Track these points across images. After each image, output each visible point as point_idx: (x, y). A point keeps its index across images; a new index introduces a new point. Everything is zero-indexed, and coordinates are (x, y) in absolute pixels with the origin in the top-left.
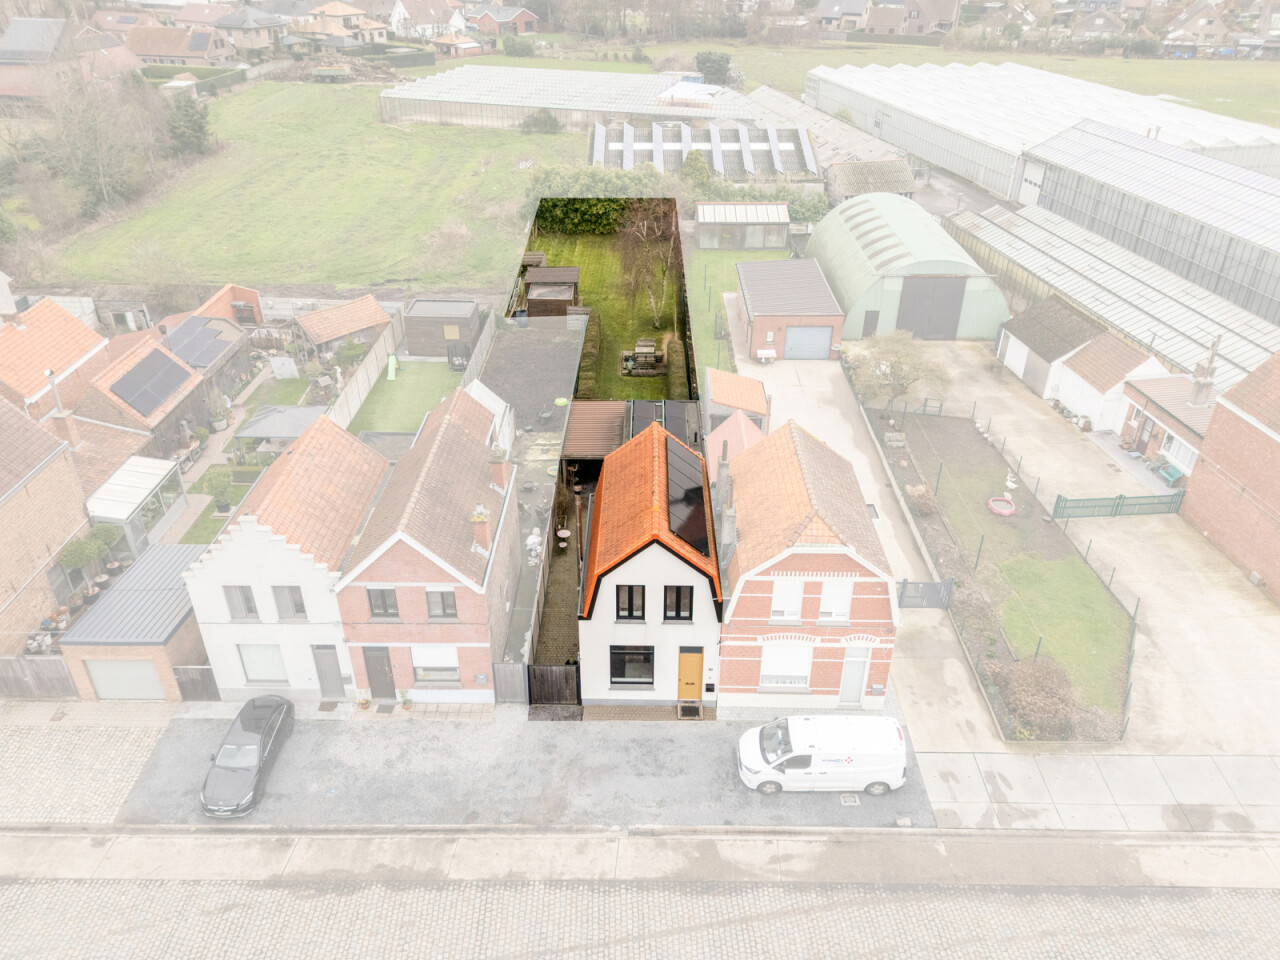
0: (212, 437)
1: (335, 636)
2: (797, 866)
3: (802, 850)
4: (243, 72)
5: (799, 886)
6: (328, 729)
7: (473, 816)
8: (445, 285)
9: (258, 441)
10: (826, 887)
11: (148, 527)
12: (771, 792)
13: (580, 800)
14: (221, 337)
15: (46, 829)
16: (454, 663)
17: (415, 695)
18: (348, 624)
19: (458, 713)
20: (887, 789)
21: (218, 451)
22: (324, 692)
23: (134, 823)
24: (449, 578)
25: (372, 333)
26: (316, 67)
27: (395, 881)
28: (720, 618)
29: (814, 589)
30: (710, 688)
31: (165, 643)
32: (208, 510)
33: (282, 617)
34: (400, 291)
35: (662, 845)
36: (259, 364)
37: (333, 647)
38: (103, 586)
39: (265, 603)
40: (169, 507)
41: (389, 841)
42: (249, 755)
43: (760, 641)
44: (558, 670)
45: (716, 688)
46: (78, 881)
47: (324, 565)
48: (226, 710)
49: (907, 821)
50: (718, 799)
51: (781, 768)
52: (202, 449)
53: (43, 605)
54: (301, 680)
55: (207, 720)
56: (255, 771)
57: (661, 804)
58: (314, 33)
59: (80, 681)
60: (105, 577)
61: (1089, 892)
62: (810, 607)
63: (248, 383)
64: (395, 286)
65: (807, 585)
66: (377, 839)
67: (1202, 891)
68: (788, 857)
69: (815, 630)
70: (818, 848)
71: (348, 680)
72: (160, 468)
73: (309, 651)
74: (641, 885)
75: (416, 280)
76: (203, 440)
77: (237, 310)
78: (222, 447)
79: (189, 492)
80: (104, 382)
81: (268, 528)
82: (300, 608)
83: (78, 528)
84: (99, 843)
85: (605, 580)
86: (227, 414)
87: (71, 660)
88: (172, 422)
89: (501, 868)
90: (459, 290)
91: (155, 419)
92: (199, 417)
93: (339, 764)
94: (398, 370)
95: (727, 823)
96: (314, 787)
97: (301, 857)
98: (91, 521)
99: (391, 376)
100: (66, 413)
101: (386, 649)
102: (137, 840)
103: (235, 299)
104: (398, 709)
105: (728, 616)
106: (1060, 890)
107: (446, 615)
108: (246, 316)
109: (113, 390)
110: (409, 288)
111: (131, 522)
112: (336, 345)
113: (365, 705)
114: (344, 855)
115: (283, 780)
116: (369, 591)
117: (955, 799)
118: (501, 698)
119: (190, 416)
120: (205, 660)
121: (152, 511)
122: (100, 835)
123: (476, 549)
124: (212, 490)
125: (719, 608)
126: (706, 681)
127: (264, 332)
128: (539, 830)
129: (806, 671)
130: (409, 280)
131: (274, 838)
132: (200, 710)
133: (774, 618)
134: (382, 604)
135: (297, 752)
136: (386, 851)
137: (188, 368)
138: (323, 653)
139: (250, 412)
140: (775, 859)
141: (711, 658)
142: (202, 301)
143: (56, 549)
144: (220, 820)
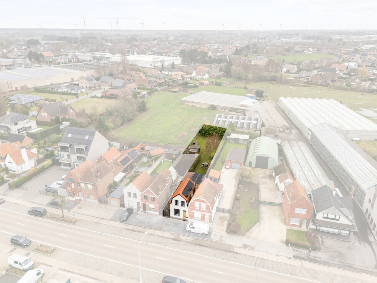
0: (132, 170)
1: (140, 201)
2: (188, 240)
3: (190, 239)
4: (157, 89)
5: (187, 242)
6: (137, 214)
7: (151, 227)
8: (178, 146)
9: (138, 172)
10: (191, 243)
11: (121, 183)
12: (190, 232)
13: (165, 228)
14: (137, 154)
15: (102, 218)
16: (154, 208)
17: (149, 211)
18: (142, 199)
19: (154, 215)
20: (205, 235)
21: (132, 173)
22: (138, 209)
23: (112, 220)
24: (154, 195)
25: (161, 155)
26: (172, 89)
27: (140, 232)
28: (188, 207)
29: (200, 204)
30: (187, 217)
31: (120, 198)
32: (129, 182)
33: (134, 197)
34: (170, 146)
35: (173, 235)
36: (142, 158)
37: (139, 203)
38: (113, 190)
39: (132, 195)
40: (124, 180)
41: (140, 228)
42: (127, 214)
43: (194, 211)
44: (167, 211)
45: (188, 217)
46: (105, 224)
47: (139, 191)
48: (125, 209)
49: (206, 239)
50: (183, 231)
51: (191, 228)
52: (130, 172)
53: (106, 192)
54: (135, 207)
55: (123, 210)
56: (126, 217)
57: (175, 230)
58: (174, 78)
59: (109, 202)
60: (114, 189)
61: (225, 251)
62: (200, 207)
63: (140, 161)
64: (169, 145)
65: (199, 204)
66: (139, 227)
67: (240, 254)
68: (188, 239)
69: (201, 211)
70: (192, 239)
71: (141, 207)
72: (124, 174)
73: (136, 203)
74: (168, 238)
75: (173, 144)
76: (131, 170)
77: (141, 148)
78: (133, 172)
79: (127, 178)
80: (119, 161)
81: (134, 185)
82: (136, 197)
83: (112, 182)
84: (108, 221)
85: (173, 199)
86: (135, 166)
87: (109, 199)
88: (127, 167)
89: (152, 233)
90: (180, 147)
91: (124, 167)
92: (131, 167)
93: (137, 218)
94: (164, 162)
95: (183, 234)
96: (133, 220)
97: (130, 227)
98: (114, 181)
99: (162, 163)
100: (113, 165)
101: (146, 204)
102: (112, 222)
103: (141, 146)
104: (146, 213)
105: (189, 207)
106: (221, 249)
107: (153, 200)
108: (142, 149)
109: (120, 162)
110: (171, 146)
111: (119, 182)
112: (155, 156)
113: (142, 212)
114: (135, 228)
115: (130, 218)
116: (144, 196)
117: (214, 238)
118: (160, 214)
119: (130, 166)
120: (124, 202)
121: (122, 181)
122: (108, 220)
123: (159, 192)
124: (130, 179)
125: (188, 205)
126: (187, 216)
127: (145, 152)
128: (159, 230)
129: (200, 217)
130: (172, 144)
131: (127, 224)
132: (122, 208)
133: (195, 208)
134: (146, 197)
135: (132, 216)
136: (139, 229)
137: (131, 159)
138: (138, 203)
139: (139, 167)
140: (186, 239)
141: (187, 213)
142: (136, 146)
143: (109, 184)
144: (122, 221)
